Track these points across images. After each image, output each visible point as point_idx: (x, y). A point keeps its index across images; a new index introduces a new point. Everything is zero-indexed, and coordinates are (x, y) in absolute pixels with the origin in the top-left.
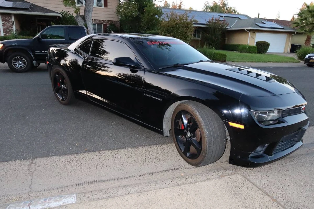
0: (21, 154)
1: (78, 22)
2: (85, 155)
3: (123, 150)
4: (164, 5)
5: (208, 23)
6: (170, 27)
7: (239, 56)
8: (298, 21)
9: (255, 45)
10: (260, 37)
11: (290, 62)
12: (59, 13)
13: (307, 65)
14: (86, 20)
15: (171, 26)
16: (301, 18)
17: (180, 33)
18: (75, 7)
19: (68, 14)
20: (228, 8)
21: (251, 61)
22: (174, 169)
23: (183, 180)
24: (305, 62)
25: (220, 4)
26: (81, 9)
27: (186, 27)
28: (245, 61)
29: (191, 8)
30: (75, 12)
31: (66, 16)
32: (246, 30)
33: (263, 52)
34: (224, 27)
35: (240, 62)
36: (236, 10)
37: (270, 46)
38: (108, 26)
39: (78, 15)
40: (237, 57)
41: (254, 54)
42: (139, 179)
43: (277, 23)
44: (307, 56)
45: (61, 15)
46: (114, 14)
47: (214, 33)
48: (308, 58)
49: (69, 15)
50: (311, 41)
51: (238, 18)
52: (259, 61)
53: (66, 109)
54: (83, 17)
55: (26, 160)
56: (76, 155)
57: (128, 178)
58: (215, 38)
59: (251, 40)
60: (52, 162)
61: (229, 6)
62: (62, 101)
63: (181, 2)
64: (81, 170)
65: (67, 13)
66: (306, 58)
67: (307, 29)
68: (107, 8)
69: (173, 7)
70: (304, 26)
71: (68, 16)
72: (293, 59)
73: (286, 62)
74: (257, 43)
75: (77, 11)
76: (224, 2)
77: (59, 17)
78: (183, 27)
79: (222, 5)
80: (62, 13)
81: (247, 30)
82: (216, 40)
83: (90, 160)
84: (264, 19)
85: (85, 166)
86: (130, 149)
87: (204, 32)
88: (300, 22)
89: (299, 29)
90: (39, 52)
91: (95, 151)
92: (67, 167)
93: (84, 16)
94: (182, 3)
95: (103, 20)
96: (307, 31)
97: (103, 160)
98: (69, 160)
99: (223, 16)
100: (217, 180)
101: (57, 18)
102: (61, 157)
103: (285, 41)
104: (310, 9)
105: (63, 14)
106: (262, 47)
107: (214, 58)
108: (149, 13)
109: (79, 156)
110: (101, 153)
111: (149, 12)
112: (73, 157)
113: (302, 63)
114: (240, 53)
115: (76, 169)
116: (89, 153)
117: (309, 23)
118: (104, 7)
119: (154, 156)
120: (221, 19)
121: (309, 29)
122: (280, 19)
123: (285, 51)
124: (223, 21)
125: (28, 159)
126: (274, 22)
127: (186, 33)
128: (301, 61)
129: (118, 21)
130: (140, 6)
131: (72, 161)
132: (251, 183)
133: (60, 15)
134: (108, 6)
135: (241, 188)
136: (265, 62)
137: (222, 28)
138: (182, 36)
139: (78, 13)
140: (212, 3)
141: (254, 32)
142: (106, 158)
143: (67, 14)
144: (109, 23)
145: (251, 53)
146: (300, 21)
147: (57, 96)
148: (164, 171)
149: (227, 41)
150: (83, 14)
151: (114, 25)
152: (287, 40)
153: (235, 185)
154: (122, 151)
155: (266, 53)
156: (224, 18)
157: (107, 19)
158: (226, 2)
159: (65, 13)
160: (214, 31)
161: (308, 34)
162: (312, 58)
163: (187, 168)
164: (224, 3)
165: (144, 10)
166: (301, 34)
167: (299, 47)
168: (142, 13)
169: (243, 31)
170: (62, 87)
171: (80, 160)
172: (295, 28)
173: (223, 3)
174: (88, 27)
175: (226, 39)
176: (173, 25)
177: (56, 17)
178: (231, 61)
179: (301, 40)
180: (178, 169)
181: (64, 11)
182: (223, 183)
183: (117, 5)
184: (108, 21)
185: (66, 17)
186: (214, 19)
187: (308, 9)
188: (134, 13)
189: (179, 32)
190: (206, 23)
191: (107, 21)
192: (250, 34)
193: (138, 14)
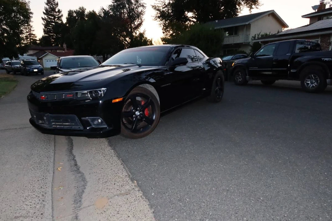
90: (252, 68)
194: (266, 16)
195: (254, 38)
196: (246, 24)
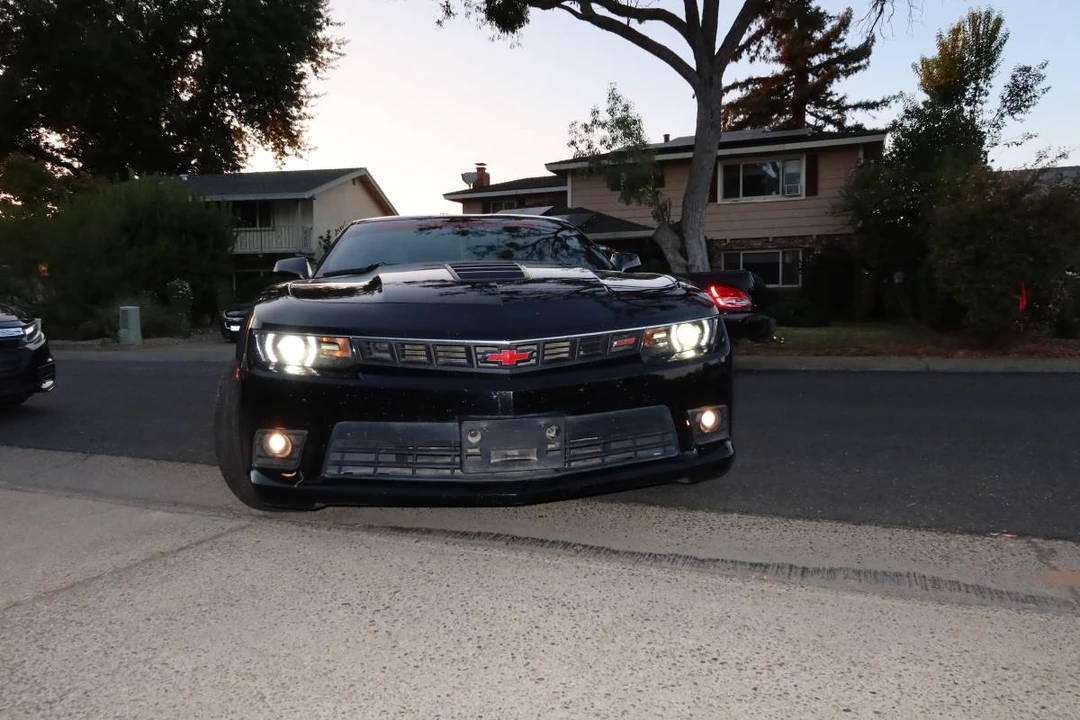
30: (655, 217)
38: (818, 253)
39: (663, 224)
54: (678, 229)
68: (814, 197)
75: (661, 212)
93: (682, 224)
95: (801, 237)
118: (807, 195)
134: (820, 192)
139: (663, 219)
150: (677, 219)
157: (815, 232)
184: (818, 236)
191: (815, 238)
194: (346, 182)
195: (325, 241)
196: (304, 199)
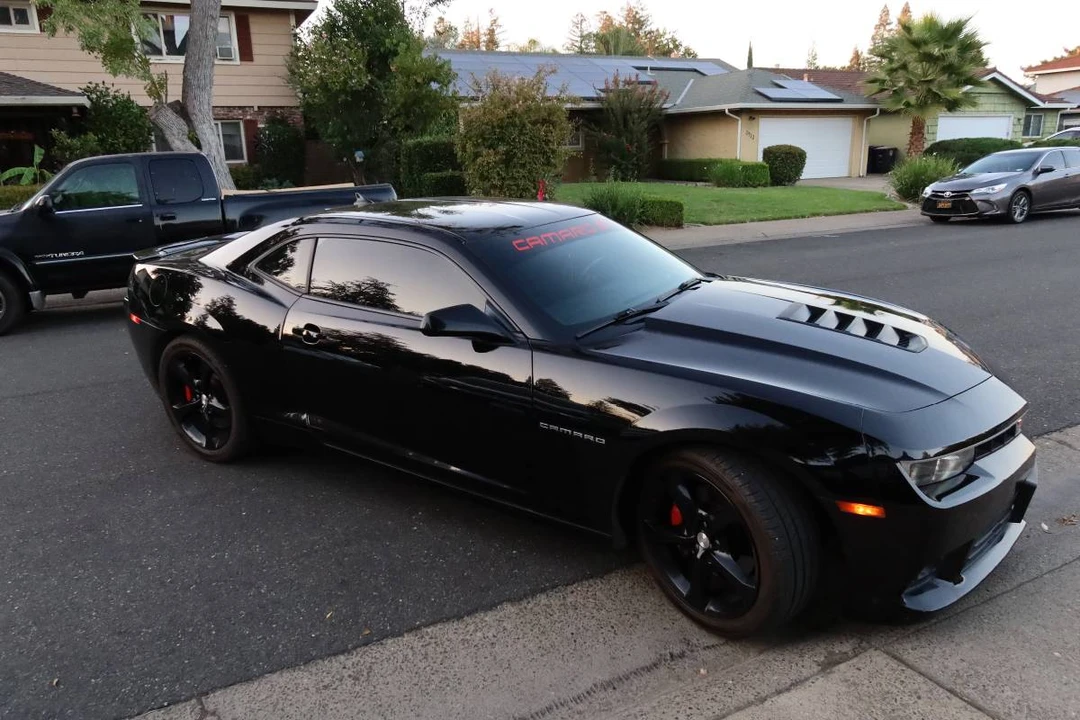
0: (153, 685)
1: (164, 128)
2: (375, 651)
3: (490, 613)
4: (437, 32)
5: (603, 95)
6: (493, 127)
7: (717, 201)
8: (883, 75)
9: (760, 159)
10: (774, 134)
11: (876, 210)
12: (79, 95)
13: (928, 218)
14: (193, 118)
15: (495, 124)
16: (889, 67)
17: (529, 145)
18: (147, 75)
19: (112, 93)
20: (650, 33)
21: (762, 217)
22: (672, 655)
23: (723, 698)
24: (923, 209)
25: (622, 20)
26: (169, 82)
27: (544, 121)
28: (740, 217)
29: (535, 42)
30: (150, 94)
31: (107, 102)
32: (727, 111)
33: (789, 181)
34: (657, 105)
35: (728, 223)
36: (679, 38)
37: (807, 161)
38: (261, 126)
39: (161, 103)
40: (715, 205)
41: (760, 188)
42: (580, 713)
43: (815, 82)
44: (928, 191)
45: (88, 97)
46: (281, 82)
47: (625, 126)
48: (933, 196)
49: (115, 97)
50: (926, 136)
51: (696, 71)
52: (784, 215)
53: (230, 478)
54: (182, 110)
55: (180, 706)
56: (342, 658)
57: (543, 714)
58: (631, 144)
59: (748, 145)
60: (275, 697)
61: (651, 26)
62: (207, 452)
63: (495, 21)
64: (383, 709)
65: (107, 89)
66: (927, 196)
67: (913, 100)
68: (249, 63)
69: (468, 38)
70: (902, 89)
71: (114, 102)
72: (882, 197)
73: (867, 211)
74: (769, 153)
75: (157, 89)
76: (637, 13)
77: (81, 108)
78: (534, 123)
79: (629, 22)
80: (87, 92)
81: (730, 111)
82: (634, 150)
83: (396, 668)
84: (777, 71)
85: (388, 694)
86: (509, 609)
87: (593, 125)
88: (887, 78)
89: (889, 100)
90: (49, 259)
91: (401, 634)
92: (331, 706)
93: (185, 104)
94: (499, 22)
95: (240, 108)
96: (913, 106)
97: (439, 661)
98: (327, 681)
99: (646, 69)
100: (820, 681)
101: (75, 110)
102: (295, 674)
103: (850, 138)
104: (915, 35)
105: (94, 96)
106: (784, 165)
107: (644, 218)
108: (408, 76)
109: (355, 659)
110: (422, 637)
111: (407, 72)
112: (335, 664)
113: (914, 211)
114: (718, 191)
115: (364, 708)
116: (384, 642)
117: (916, 81)
118: (241, 60)
119: (594, 622)
120: (644, 77)
121: (918, 99)
122: (821, 64)
123: (850, 171)
124: (649, 83)
125: (186, 700)
126: (806, 79)
127: (547, 142)
128: (908, 205)
129: (298, 107)
130: (371, 53)
131: (337, 683)
132: (921, 673)
133: (84, 101)
134: (255, 57)
135: (898, 698)
136: (803, 217)
137: (649, 110)
138: (535, 153)
139: (159, 97)
140: (598, 18)
141: (752, 118)
142: (445, 652)
143: (108, 95)
144: (265, 113)
145: (751, 186)
146: (889, 75)
147: (184, 437)
148: (643, 669)
149: (669, 149)
151: (283, 121)
152: (853, 135)
153: (879, 688)
154: (487, 619)
155: (797, 183)
156: (649, 72)
157: (256, 103)
158: (641, 13)
159: (101, 92)
160: (625, 121)
161: (915, 113)
162: (943, 197)
163: (708, 647)
164: (638, 16)
165: (393, 68)
166: (897, 112)
167: (891, 154)
168: (380, 77)
169: (718, 115)
170: (204, 402)
171: (365, 674)
172: (878, 96)
173: (635, 16)
174: (202, 143)
175: (666, 141)
176: (502, 120)
177: (67, 108)
178: (697, 222)
179: (894, 134)
180: (682, 655)
181: (97, 85)
182: (844, 689)
183: (286, 50)
184: (259, 107)
185: (105, 107)
186: (622, 78)
187: (908, 36)
188: (352, 78)
189: (524, 142)
190: (595, 96)
191: (256, 109)
192: (741, 123)
193: (370, 81)
